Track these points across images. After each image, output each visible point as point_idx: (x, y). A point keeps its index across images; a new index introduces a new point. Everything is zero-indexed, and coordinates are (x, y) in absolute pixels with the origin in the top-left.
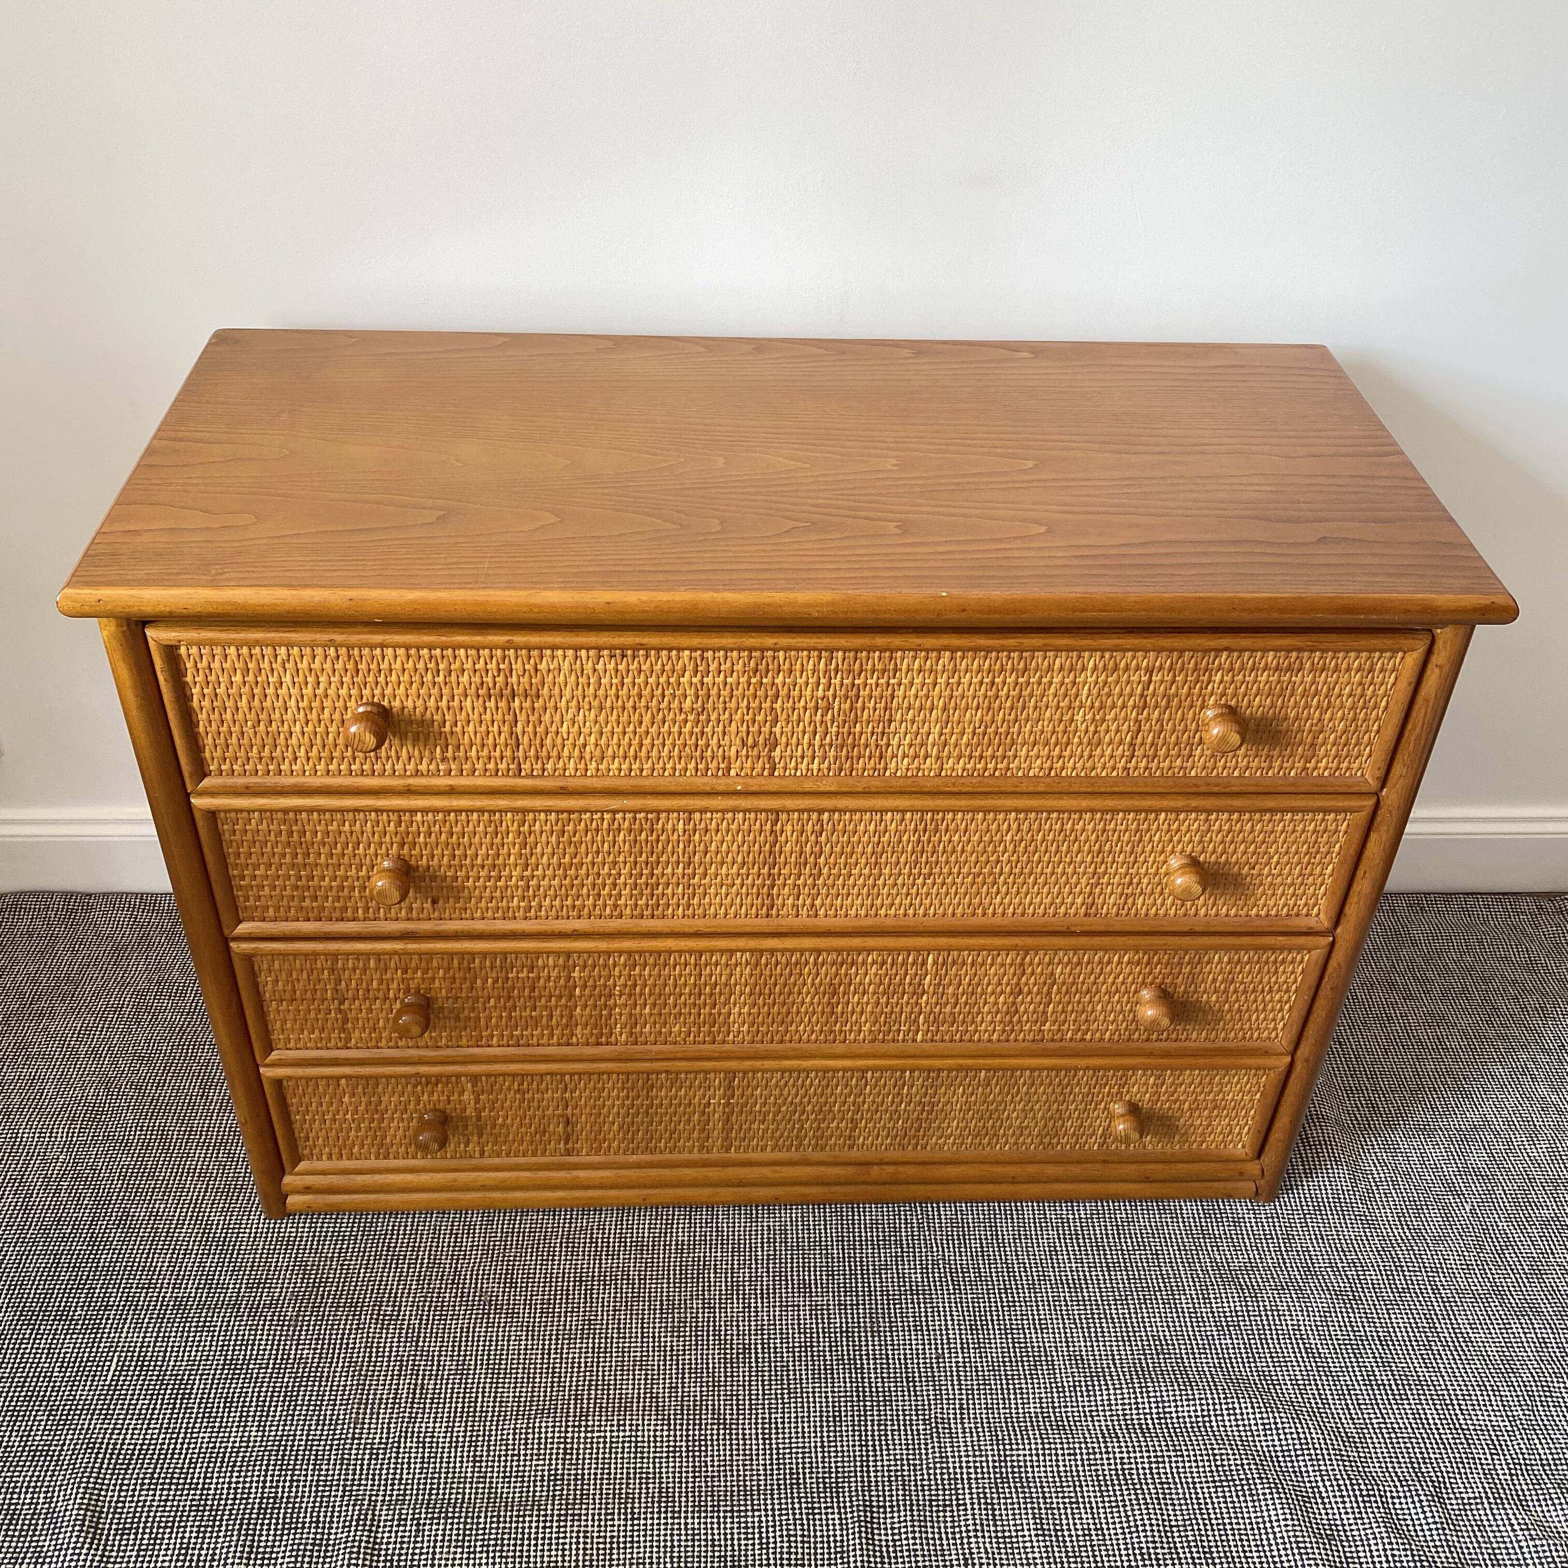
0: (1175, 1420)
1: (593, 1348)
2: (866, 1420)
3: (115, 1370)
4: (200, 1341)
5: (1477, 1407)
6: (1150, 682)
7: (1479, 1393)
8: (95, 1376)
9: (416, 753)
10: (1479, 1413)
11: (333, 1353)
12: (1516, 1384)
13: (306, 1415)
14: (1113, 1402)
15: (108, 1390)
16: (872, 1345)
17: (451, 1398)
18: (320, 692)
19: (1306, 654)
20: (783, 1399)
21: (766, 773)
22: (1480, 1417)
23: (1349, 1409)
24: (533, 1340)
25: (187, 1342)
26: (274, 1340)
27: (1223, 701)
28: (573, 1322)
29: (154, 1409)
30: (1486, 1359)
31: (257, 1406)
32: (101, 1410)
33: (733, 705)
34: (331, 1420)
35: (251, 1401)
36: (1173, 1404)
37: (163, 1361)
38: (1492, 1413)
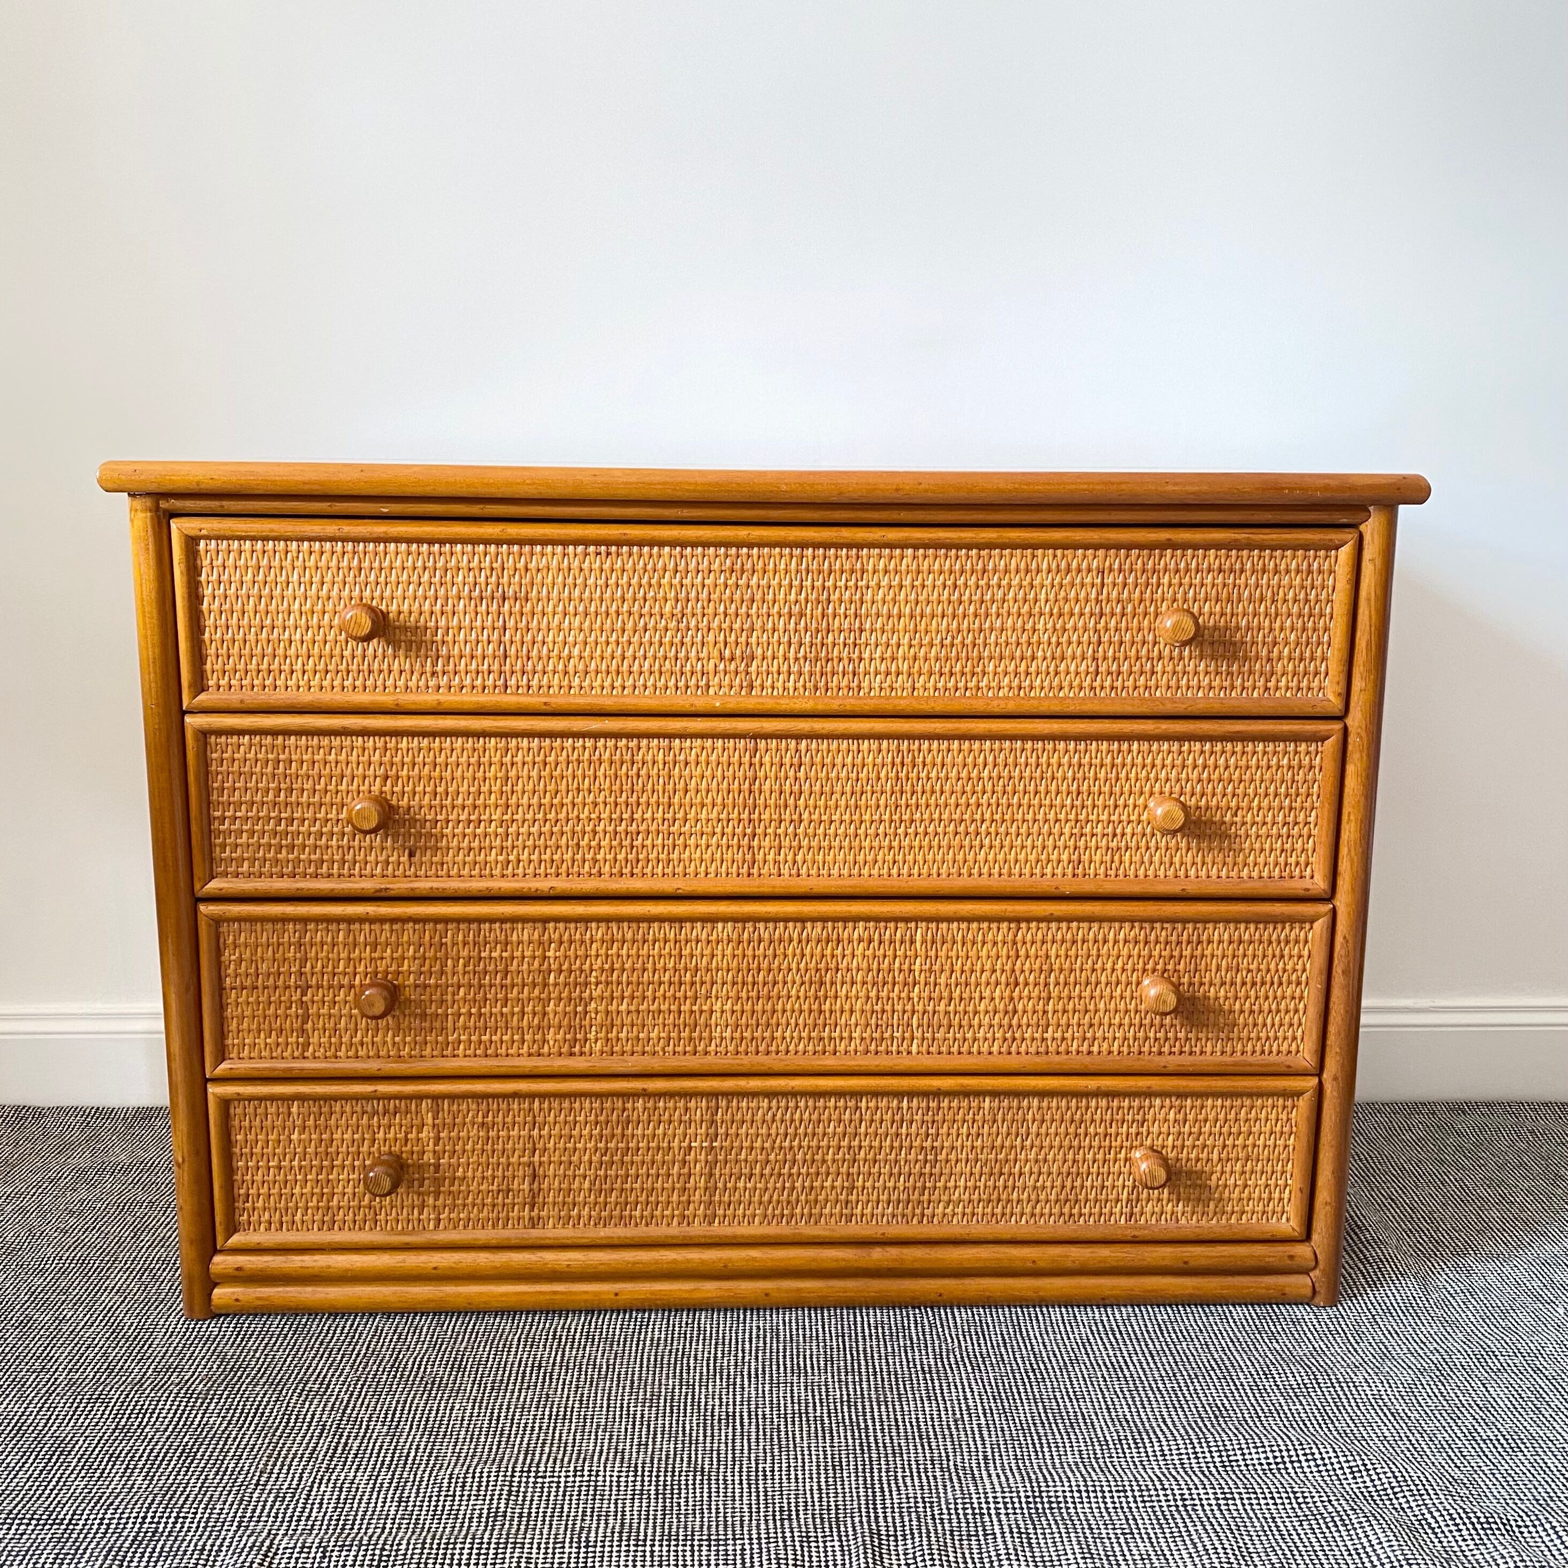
6: (1103, 585)
11: (243, 1424)
13: (204, 1468)
14: (1167, 1453)
18: (324, 593)
19: (1245, 553)
23: (1452, 1460)
24: (480, 1409)
31: (147, 1461)
33: (710, 610)
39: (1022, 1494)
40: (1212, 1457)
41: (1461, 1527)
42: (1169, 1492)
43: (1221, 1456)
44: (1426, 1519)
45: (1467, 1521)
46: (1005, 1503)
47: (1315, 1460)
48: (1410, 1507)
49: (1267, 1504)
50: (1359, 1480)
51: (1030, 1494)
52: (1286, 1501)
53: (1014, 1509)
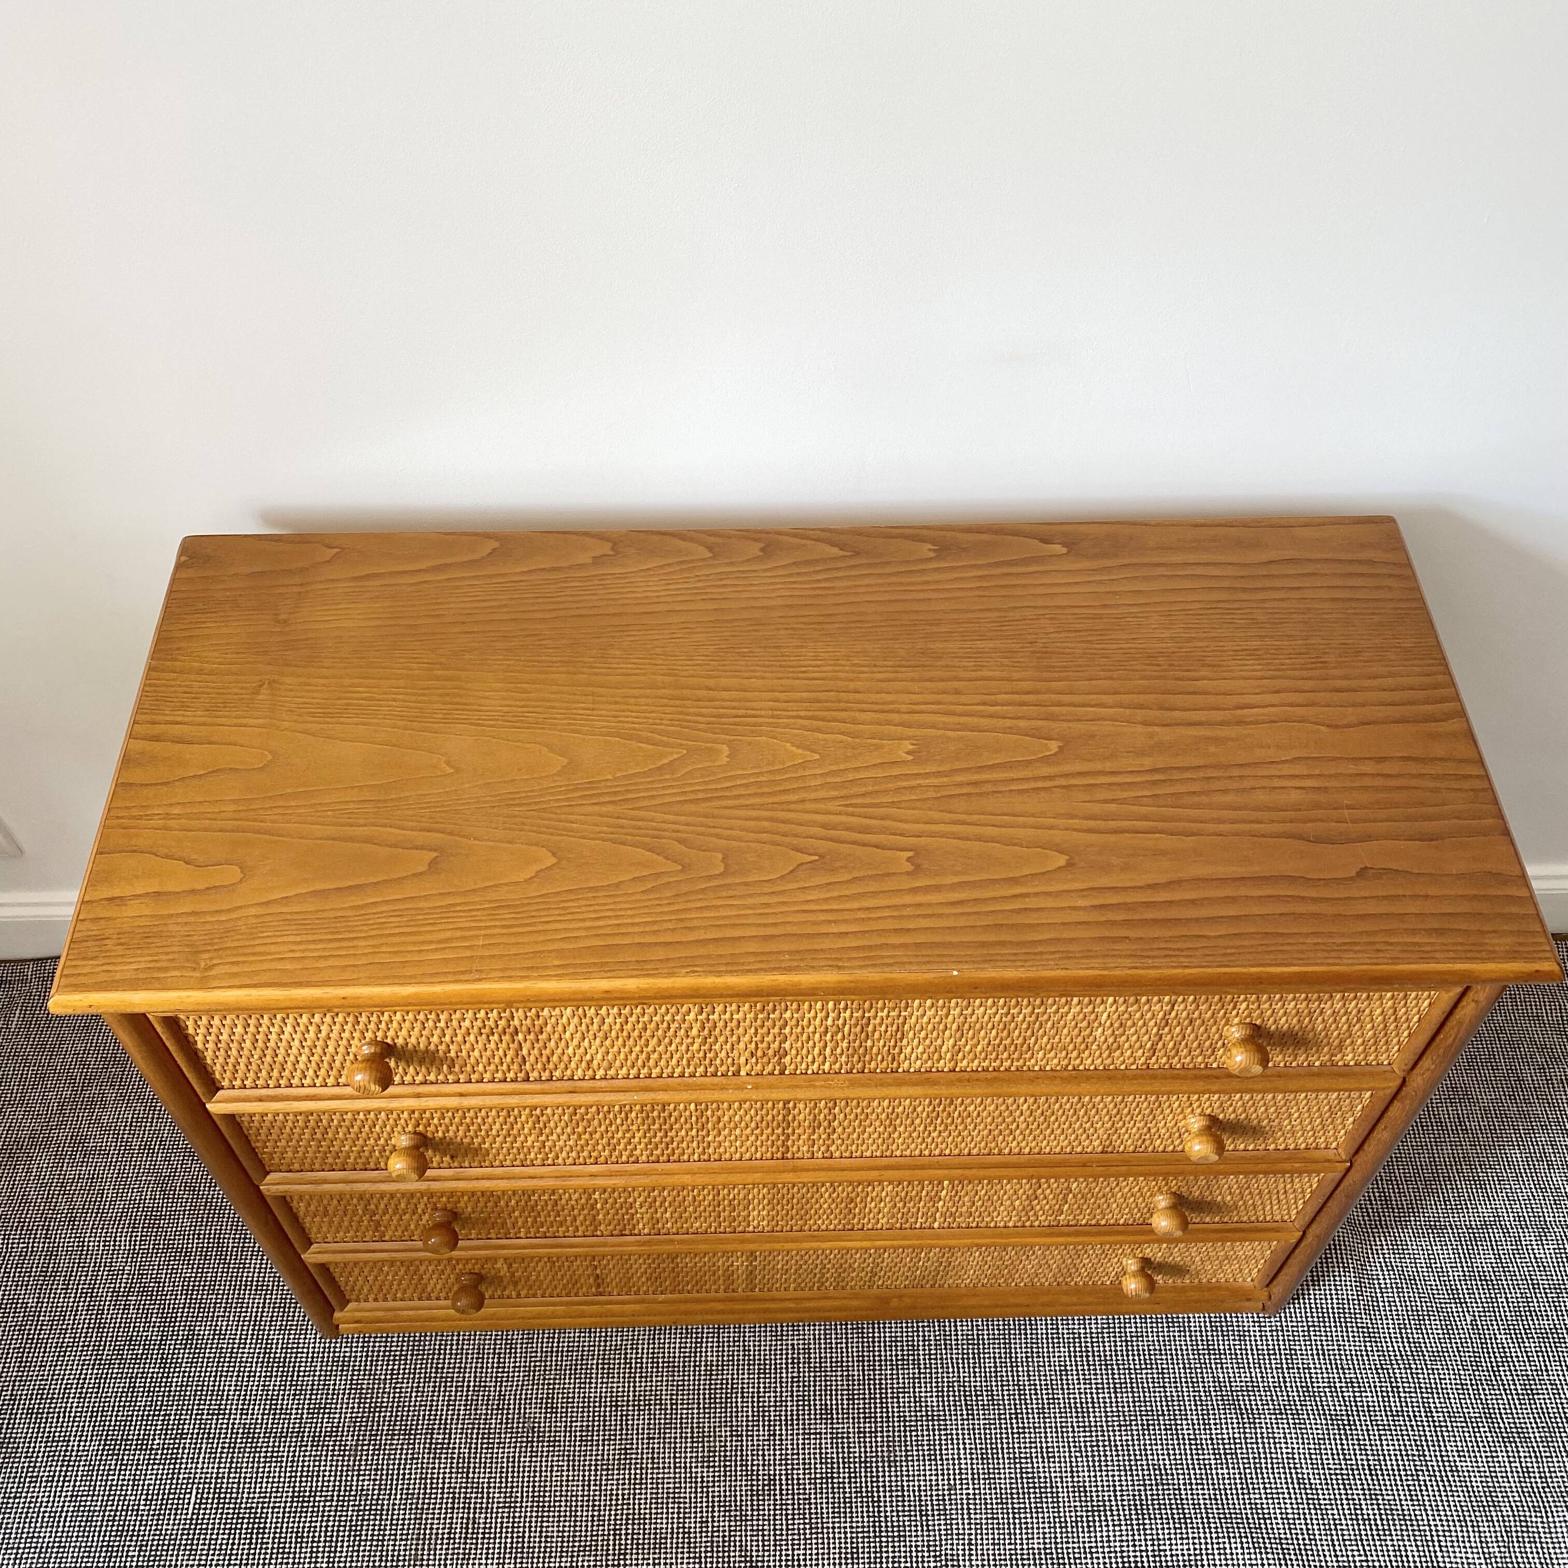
0: (1169, 1558)
1: (630, 1479)
2: (881, 1557)
3: (195, 1503)
4: (269, 1472)
5: (1455, 1544)
7: (1459, 1529)
8: (177, 1509)
9: (424, 1069)
10: (1457, 1550)
11: (391, 1485)
12: (1495, 1519)
13: (370, 1551)
14: (1112, 1539)
15: (191, 1524)
16: (888, 1477)
17: (501, 1532)
18: (322, 1035)
20: (805, 1534)
21: (776, 1073)
22: (1458, 1555)
23: (1334, 1545)
24: (574, 1470)
25: (257, 1473)
26: (336, 1471)
28: (611, 1451)
29: (233, 1544)
30: (1470, 1492)
31: (325, 1541)
32: (186, 1545)
34: (393, 1556)
35: (320, 1536)
36: (1168, 1542)
37: (238, 1493)
38: (1469, 1550)
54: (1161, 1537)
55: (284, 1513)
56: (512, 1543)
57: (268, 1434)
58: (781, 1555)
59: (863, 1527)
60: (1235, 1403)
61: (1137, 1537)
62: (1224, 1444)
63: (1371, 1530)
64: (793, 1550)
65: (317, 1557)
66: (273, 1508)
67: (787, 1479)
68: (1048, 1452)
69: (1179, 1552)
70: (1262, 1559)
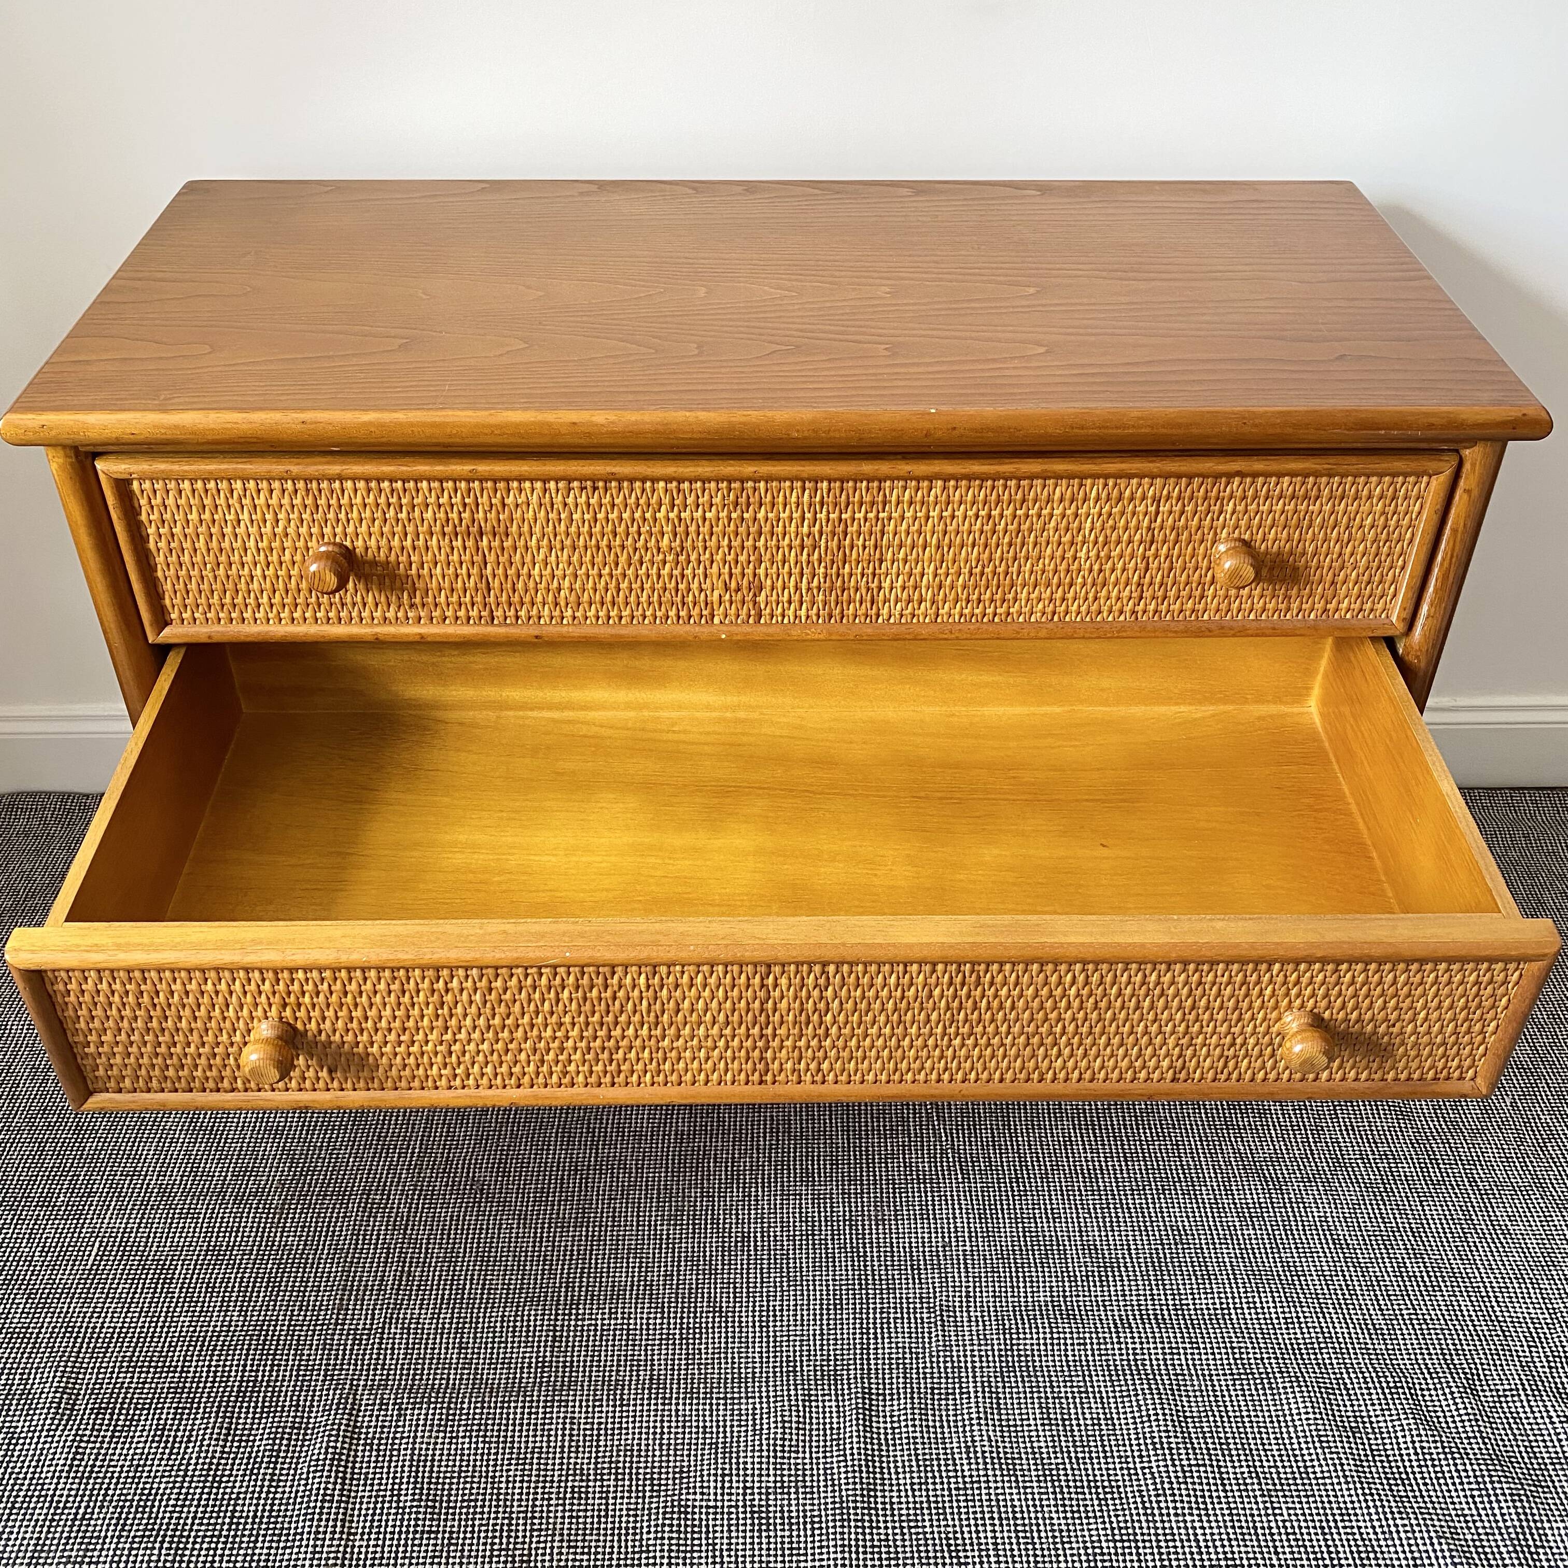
0: (1192, 1312)
1: (587, 1236)
2: (868, 1308)
3: (97, 1255)
4: (184, 1228)
5: (1514, 1300)
6: (1157, 513)
7: (1516, 1285)
8: (75, 1261)
9: (383, 599)
10: (1516, 1305)
11: (319, 1241)
12: (1556, 1277)
13: (289, 1301)
14: (1127, 1293)
15: (89, 1274)
16: (876, 1233)
17: (439, 1285)
18: (279, 530)
19: (1324, 480)
20: (782, 1286)
21: (751, 621)
22: (1518, 1310)
23: (1378, 1300)
24: (525, 1228)
25: (170, 1228)
26: (258, 1227)
27: (1236, 535)
28: (567, 1210)
29: (135, 1293)
30: (1525, 1252)
31: (239, 1291)
32: (81, 1293)
33: (712, 543)
34: (314, 1306)
35: (234, 1287)
36: (1190, 1297)
37: (146, 1246)
38: (1531, 1306)
39: (996, 1347)
40: (1167, 1300)
41: (1372, 1391)
42: (1123, 1346)
43: (1174, 1299)
44: (1343, 1379)
45: (1377, 1385)
46: (981, 1356)
47: (1256, 1308)
48: (1331, 1364)
49: (1207, 1359)
50: (1291, 1331)
51: (1002, 1347)
52: (1225, 1357)
53: (988, 1362)
54: (1182, 1291)
55: (196, 1265)
56: (450, 1294)
57: (186, 1193)
58: (754, 1306)
59: (848, 1280)
60: (1259, 1173)
61: (1155, 1292)
62: (1248, 1208)
63: (1419, 1286)
64: (768, 1301)
65: (228, 1306)
66: (184, 1260)
67: (763, 1236)
68: (1053, 1214)
69: (1204, 1306)
70: (1297, 1312)
